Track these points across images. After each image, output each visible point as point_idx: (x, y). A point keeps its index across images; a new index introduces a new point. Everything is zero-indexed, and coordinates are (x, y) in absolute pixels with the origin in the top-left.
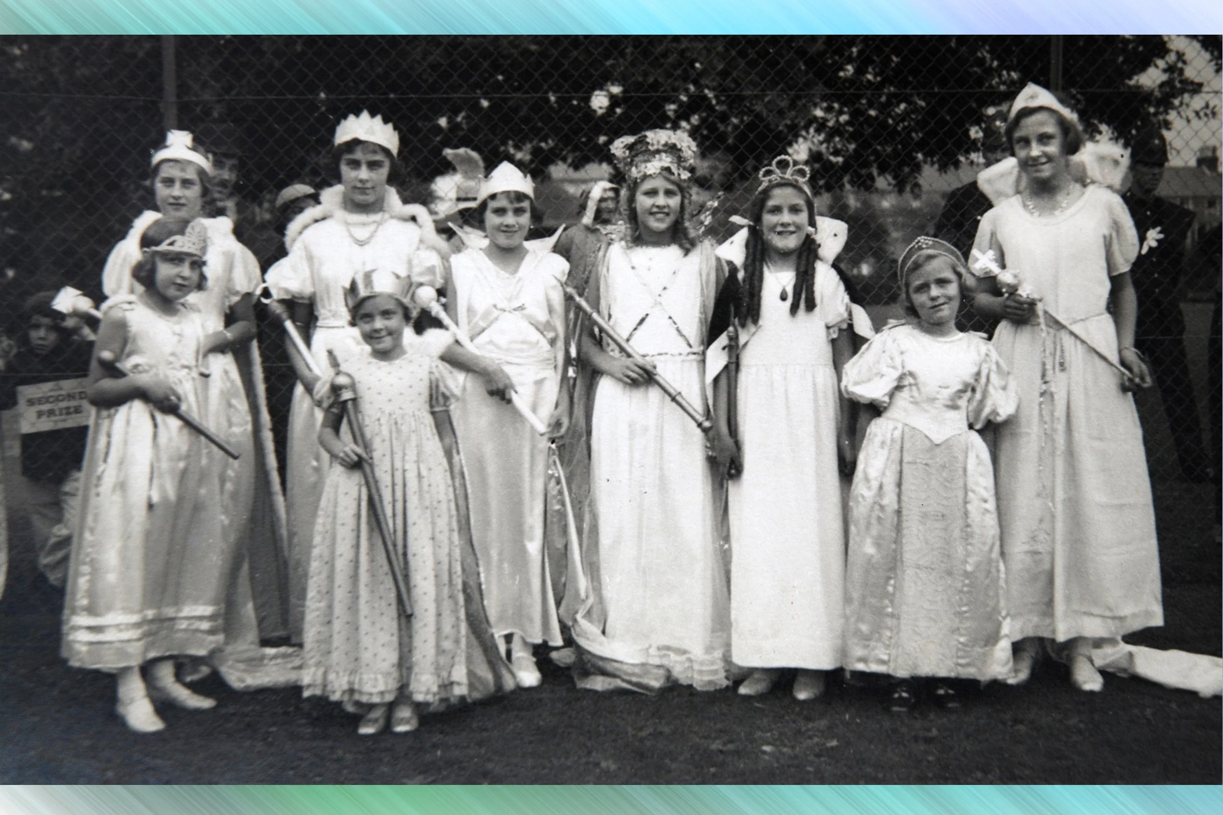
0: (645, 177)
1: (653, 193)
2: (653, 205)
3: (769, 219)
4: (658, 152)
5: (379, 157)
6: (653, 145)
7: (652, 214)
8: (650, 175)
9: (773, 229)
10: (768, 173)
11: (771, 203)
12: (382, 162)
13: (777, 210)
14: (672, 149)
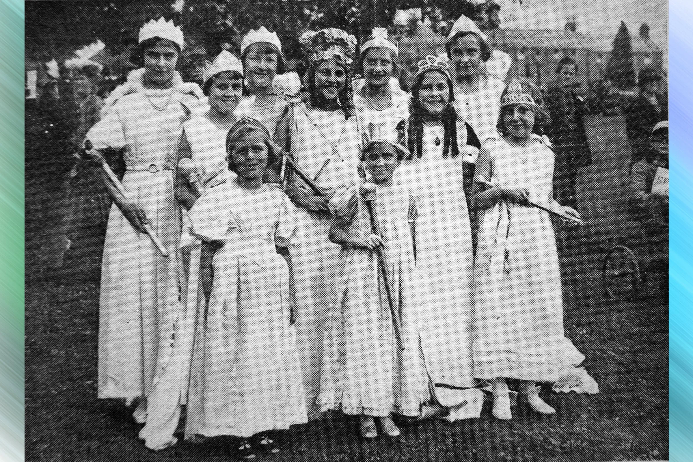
0: (323, 60)
1: (327, 72)
2: (327, 81)
3: (424, 93)
4: (332, 44)
5: (171, 50)
6: (329, 39)
7: (326, 87)
8: (326, 60)
9: (426, 99)
10: (424, 64)
11: (425, 83)
12: (173, 54)
13: (429, 87)
14: (341, 42)
